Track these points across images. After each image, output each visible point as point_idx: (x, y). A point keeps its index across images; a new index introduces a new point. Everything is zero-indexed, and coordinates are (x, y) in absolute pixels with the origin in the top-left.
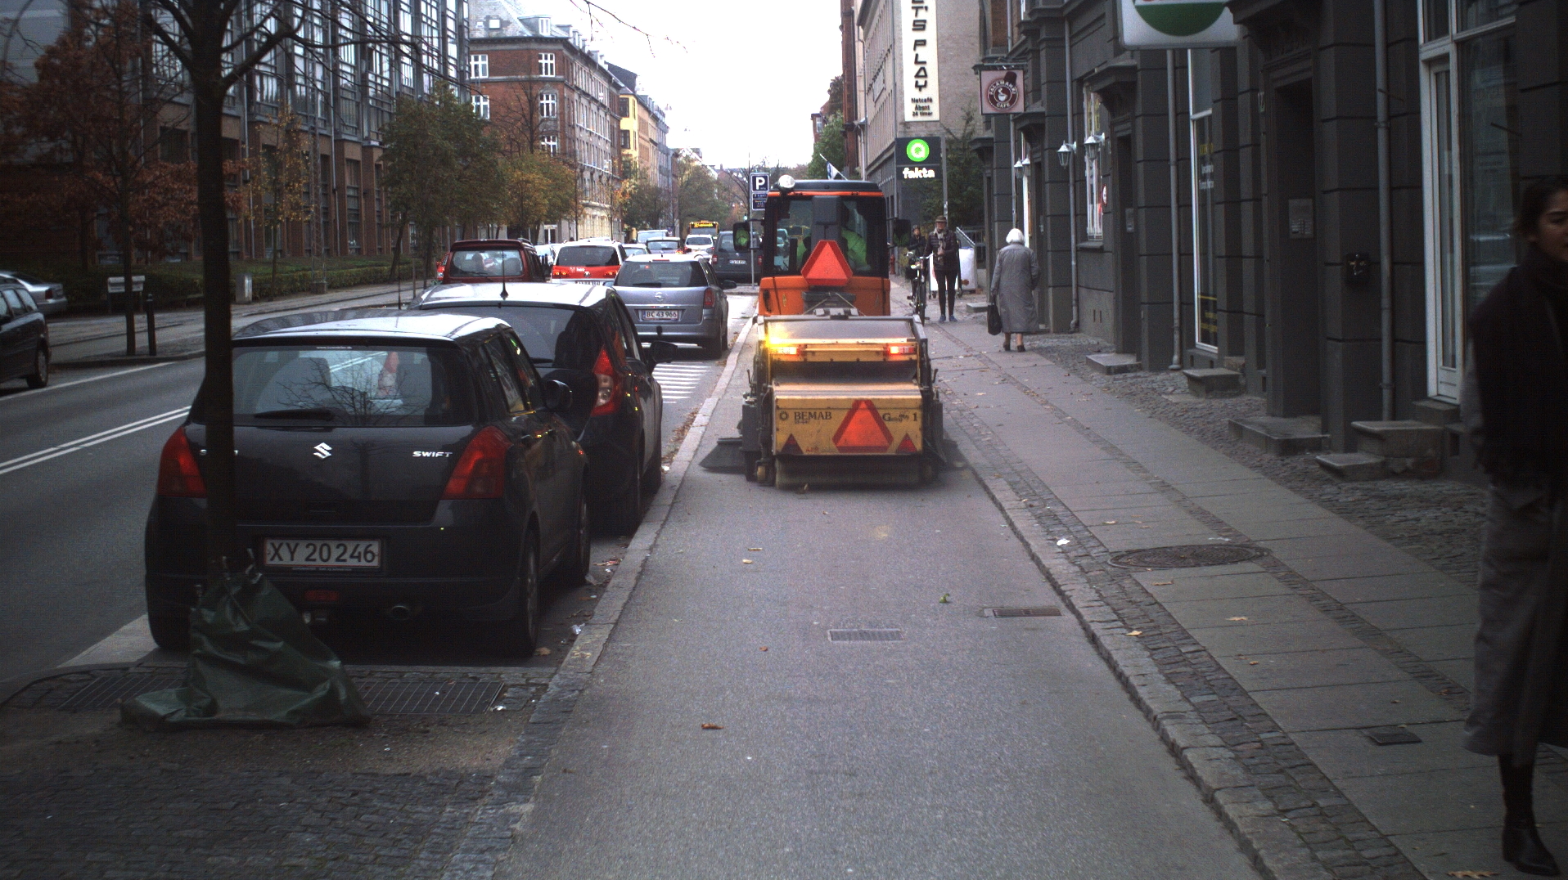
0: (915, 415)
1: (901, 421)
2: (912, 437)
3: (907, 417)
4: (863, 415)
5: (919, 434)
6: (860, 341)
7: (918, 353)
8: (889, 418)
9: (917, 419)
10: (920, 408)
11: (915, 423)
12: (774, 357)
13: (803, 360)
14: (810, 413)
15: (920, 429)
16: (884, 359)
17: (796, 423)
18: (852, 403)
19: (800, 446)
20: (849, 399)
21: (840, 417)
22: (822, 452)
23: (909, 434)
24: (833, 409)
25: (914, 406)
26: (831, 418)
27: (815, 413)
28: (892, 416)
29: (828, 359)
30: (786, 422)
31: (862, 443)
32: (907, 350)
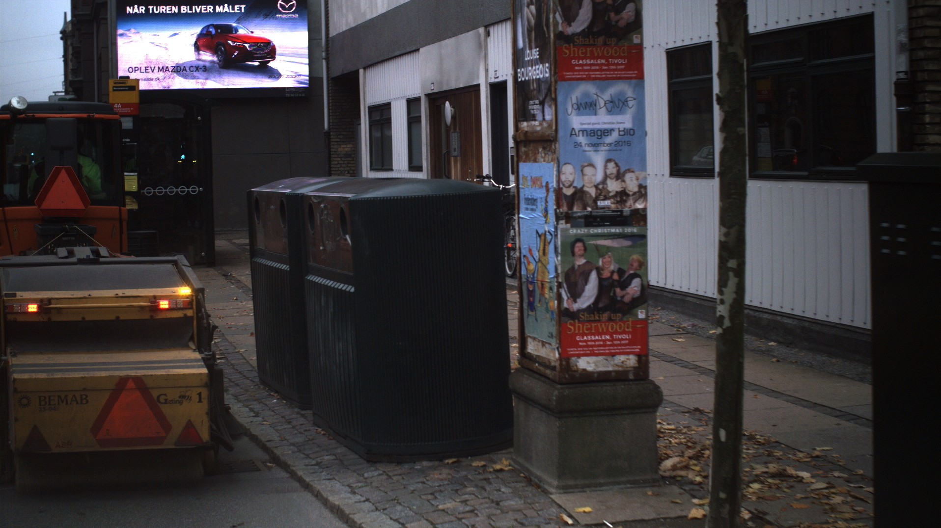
0: (200, 394)
1: (181, 403)
2: (197, 424)
3: (189, 398)
4: (131, 397)
5: (205, 419)
6: (120, 292)
7: (194, 307)
8: (166, 400)
9: (203, 400)
10: (206, 385)
11: (200, 404)
12: (10, 317)
13: (46, 320)
14: (59, 397)
15: (207, 413)
16: (152, 316)
17: (41, 411)
18: (116, 382)
19: (48, 441)
20: (111, 377)
21: (99, 401)
22: (77, 447)
23: (192, 420)
24: (90, 390)
25: (198, 383)
26: (87, 402)
27: (66, 396)
28: (170, 398)
29: (78, 318)
30: (27, 410)
31: (130, 434)
32: (181, 304)
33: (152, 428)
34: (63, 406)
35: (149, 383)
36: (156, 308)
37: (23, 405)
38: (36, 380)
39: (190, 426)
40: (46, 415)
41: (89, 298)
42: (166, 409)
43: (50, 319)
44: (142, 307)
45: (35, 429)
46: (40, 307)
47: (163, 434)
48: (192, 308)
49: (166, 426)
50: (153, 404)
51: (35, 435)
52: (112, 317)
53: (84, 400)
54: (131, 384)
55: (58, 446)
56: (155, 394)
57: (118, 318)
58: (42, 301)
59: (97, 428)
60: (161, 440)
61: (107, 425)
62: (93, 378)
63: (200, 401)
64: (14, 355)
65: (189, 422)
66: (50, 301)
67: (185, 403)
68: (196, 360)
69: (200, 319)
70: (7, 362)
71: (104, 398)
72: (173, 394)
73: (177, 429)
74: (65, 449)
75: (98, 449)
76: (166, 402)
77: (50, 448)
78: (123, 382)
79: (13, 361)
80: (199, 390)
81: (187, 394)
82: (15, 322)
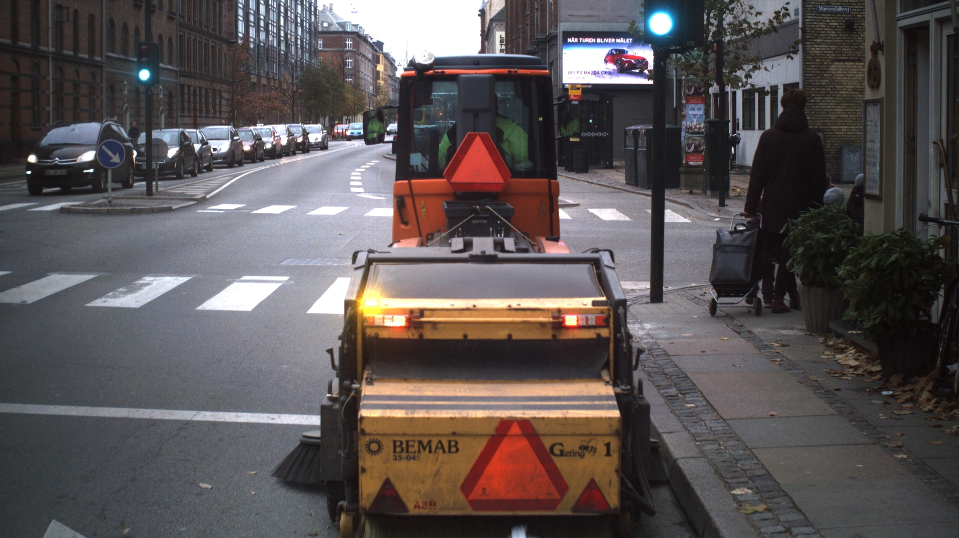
0: (608, 445)
1: (582, 456)
2: (602, 484)
3: (594, 450)
4: (514, 445)
5: (615, 479)
6: (514, 303)
7: (611, 325)
8: (562, 451)
9: (611, 453)
10: (617, 433)
11: (608, 458)
12: (369, 332)
13: (416, 337)
14: (420, 442)
15: (617, 471)
16: (554, 336)
17: (395, 459)
18: (495, 425)
19: (405, 500)
20: (489, 419)
21: (473, 450)
22: (442, 509)
23: (596, 480)
24: (461, 435)
25: (605, 429)
26: (457, 450)
27: (430, 442)
28: (567, 449)
29: (459, 336)
30: (377, 457)
31: (511, 496)
32: (592, 322)
33: (542, 488)
34: (425, 454)
35: (540, 429)
36: (558, 324)
37: (373, 453)
38: (390, 419)
39: (592, 485)
40: (402, 465)
41: (474, 309)
42: (561, 463)
43: (421, 336)
44: (542, 324)
45: (387, 483)
46: (409, 320)
47: (557, 496)
48: (608, 326)
49: (561, 486)
50: (545, 456)
51: (388, 489)
52: (502, 335)
53: (453, 447)
54: (515, 430)
55: (415, 507)
56: (547, 443)
57: (510, 336)
58: (412, 311)
59: (469, 484)
60: (554, 504)
61: (482, 481)
62: (465, 419)
63: (608, 454)
64: (370, 382)
65: (592, 481)
66: (422, 312)
67: (588, 456)
68: (607, 398)
69: (617, 341)
70: (358, 391)
71: (480, 446)
72: (571, 444)
73: (576, 490)
74: (425, 512)
75: (470, 511)
76: (562, 454)
77: (405, 509)
78: (505, 425)
79: (367, 390)
80: (607, 440)
81: (591, 445)
82: (376, 338)
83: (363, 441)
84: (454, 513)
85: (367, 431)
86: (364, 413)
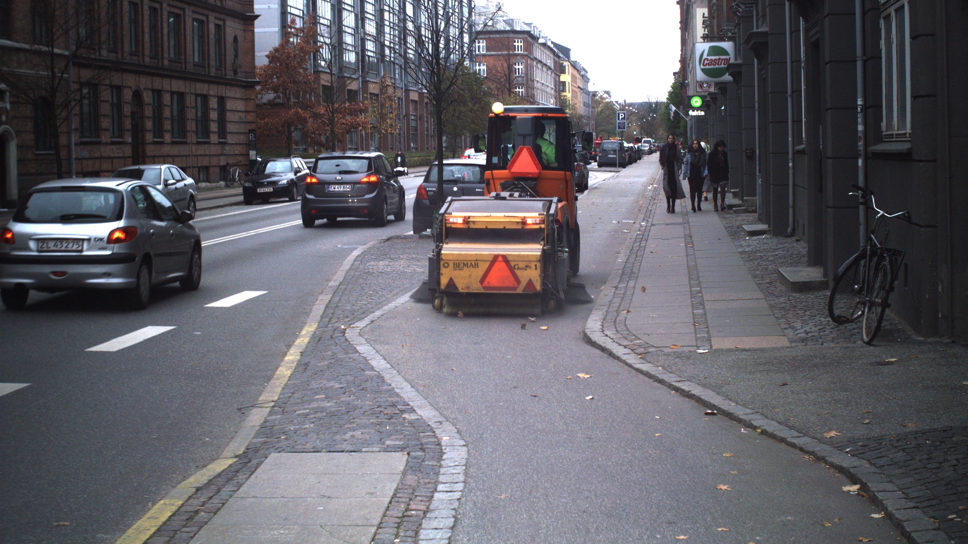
0: (536, 265)
1: (526, 270)
2: (534, 281)
3: (530, 267)
4: (500, 265)
5: (539, 279)
10: (539, 261)
11: (535, 271)
12: (448, 225)
13: (467, 227)
14: (464, 264)
15: (540, 276)
16: (523, 227)
17: (454, 270)
18: (492, 257)
19: (457, 286)
20: (490, 254)
21: (484, 267)
22: (472, 290)
23: (532, 279)
24: (479, 261)
25: (535, 259)
26: (478, 267)
27: (467, 263)
28: (520, 267)
29: (484, 227)
30: (447, 269)
31: (500, 285)
32: (538, 222)
33: (511, 282)
34: (465, 268)
35: (510, 259)
36: (524, 223)
37: (445, 267)
38: (452, 254)
39: (530, 283)
40: (457, 272)
41: (490, 216)
42: (518, 272)
43: (469, 227)
44: (518, 223)
45: (451, 279)
46: (464, 220)
47: (517, 285)
48: (544, 223)
49: (518, 281)
50: (512, 269)
51: (451, 283)
52: (501, 227)
53: (476, 266)
54: (500, 259)
55: (462, 289)
56: (513, 264)
57: (505, 227)
58: (465, 217)
59: (482, 280)
60: (515, 288)
61: (488, 279)
62: (481, 255)
63: (536, 269)
64: (447, 243)
65: (530, 280)
66: (469, 217)
67: (528, 269)
68: (539, 249)
70: (442, 247)
71: (486, 265)
72: (522, 265)
73: (524, 283)
74: (466, 291)
75: (483, 291)
76: (518, 268)
77: (458, 290)
78: (496, 257)
79: (445, 246)
80: (535, 263)
81: (529, 265)
82: (451, 227)
83: (442, 263)
84: (476, 291)
85: (444, 258)
86: (442, 252)
